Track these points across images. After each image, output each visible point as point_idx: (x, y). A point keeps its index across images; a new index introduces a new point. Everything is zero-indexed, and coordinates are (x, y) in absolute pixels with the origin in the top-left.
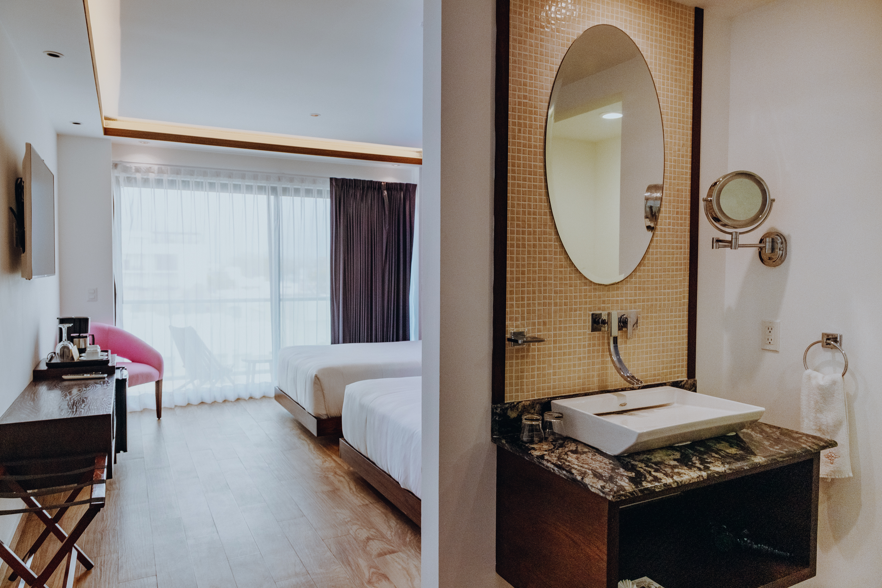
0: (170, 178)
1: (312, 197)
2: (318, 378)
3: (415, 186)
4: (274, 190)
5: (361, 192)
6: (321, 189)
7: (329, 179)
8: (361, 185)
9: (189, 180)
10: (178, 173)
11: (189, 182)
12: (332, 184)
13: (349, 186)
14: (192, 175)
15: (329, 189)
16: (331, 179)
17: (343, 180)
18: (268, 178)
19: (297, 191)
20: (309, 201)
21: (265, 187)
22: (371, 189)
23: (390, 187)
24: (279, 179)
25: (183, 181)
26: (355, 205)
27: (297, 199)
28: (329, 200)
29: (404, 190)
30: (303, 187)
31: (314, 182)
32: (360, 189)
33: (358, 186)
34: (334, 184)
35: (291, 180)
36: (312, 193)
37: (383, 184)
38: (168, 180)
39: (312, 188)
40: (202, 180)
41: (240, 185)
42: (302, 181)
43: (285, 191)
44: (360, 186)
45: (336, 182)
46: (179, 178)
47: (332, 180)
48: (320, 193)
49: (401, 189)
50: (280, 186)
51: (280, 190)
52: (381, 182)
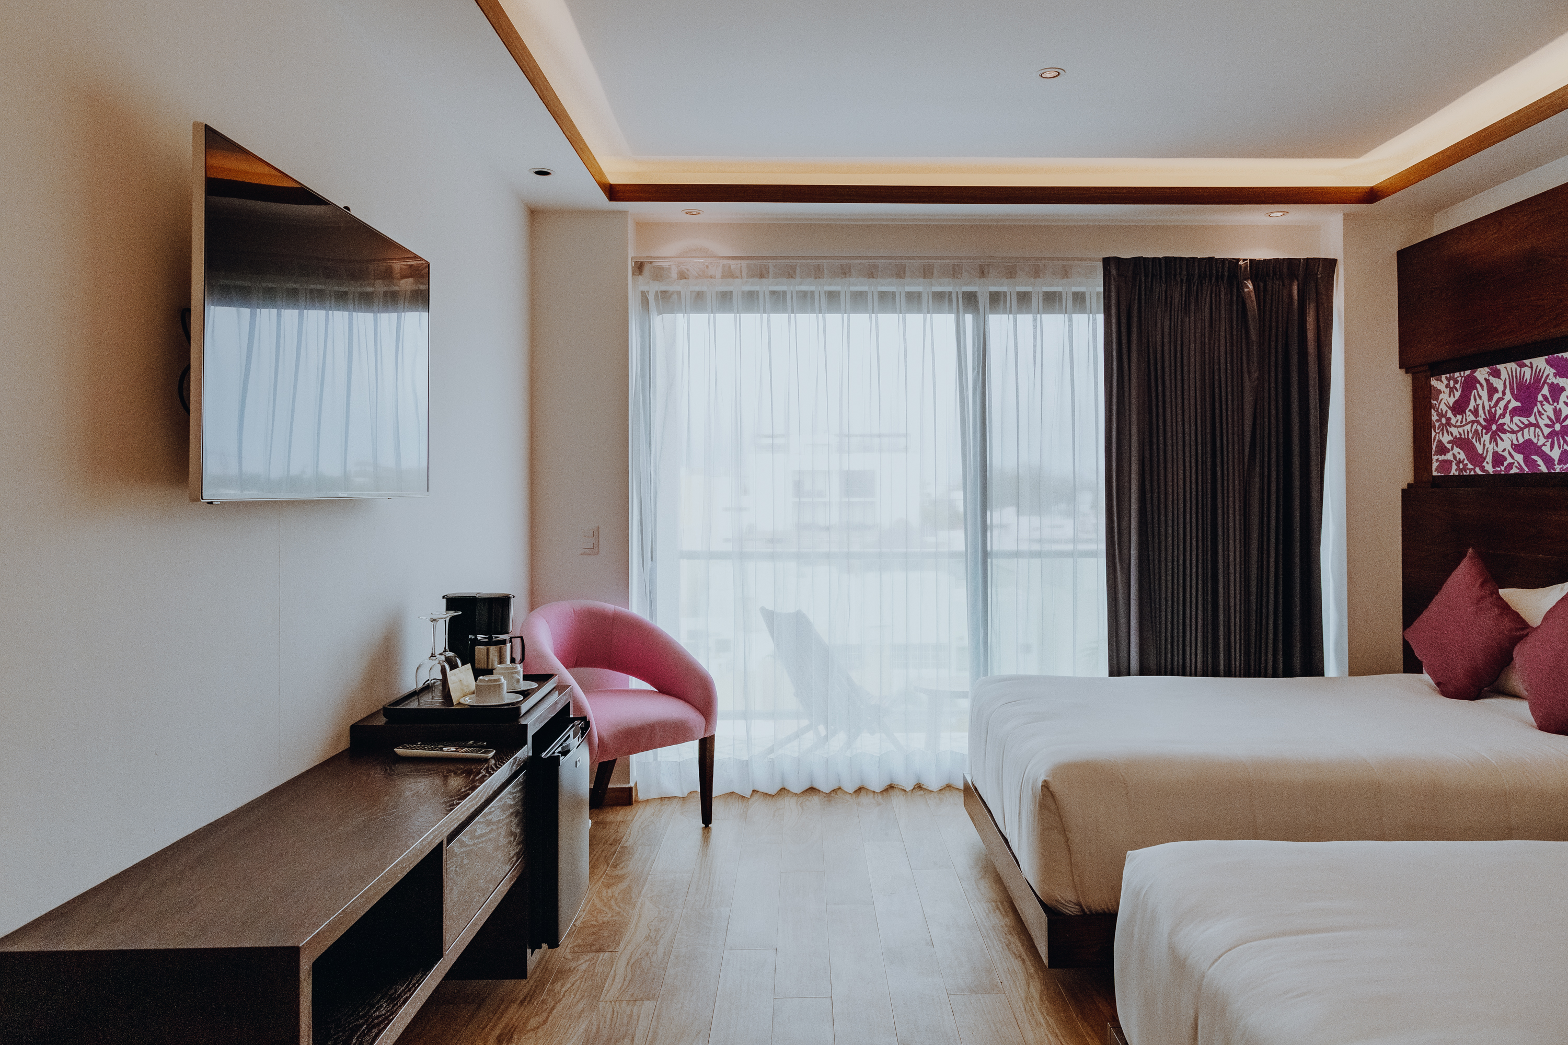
0: (747, 288)
1: (1060, 312)
2: (1052, 794)
3: (1331, 264)
4: (971, 300)
5: (1184, 288)
6: (1082, 289)
7: (1100, 265)
8: (1184, 273)
9: (784, 288)
10: (762, 274)
11: (784, 292)
12: (1110, 272)
13: (1153, 275)
14: (792, 277)
15: (1101, 289)
16: (1107, 261)
17: (1138, 262)
18: (955, 272)
19: (1024, 299)
20: (1053, 322)
21: (950, 293)
22: (1210, 280)
23: (1260, 269)
24: (982, 273)
25: (773, 293)
26: (1167, 323)
27: (1025, 320)
28: (1100, 318)
29: (1301, 273)
30: (1038, 288)
31: (1065, 273)
32: (1182, 280)
33: (1175, 276)
34: (1114, 272)
35: (1010, 273)
36: (1060, 300)
37: (1241, 263)
38: (743, 292)
39: (1059, 289)
40: (813, 288)
41: (894, 293)
42: (1037, 273)
43: (996, 300)
44: (1181, 274)
45: (1118, 269)
46: (765, 286)
47: (1109, 265)
48: (1079, 300)
49: (1293, 275)
50: (982, 288)
51: (983, 301)
52: (1238, 260)
